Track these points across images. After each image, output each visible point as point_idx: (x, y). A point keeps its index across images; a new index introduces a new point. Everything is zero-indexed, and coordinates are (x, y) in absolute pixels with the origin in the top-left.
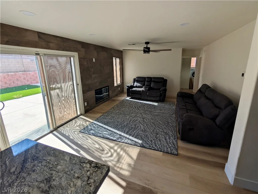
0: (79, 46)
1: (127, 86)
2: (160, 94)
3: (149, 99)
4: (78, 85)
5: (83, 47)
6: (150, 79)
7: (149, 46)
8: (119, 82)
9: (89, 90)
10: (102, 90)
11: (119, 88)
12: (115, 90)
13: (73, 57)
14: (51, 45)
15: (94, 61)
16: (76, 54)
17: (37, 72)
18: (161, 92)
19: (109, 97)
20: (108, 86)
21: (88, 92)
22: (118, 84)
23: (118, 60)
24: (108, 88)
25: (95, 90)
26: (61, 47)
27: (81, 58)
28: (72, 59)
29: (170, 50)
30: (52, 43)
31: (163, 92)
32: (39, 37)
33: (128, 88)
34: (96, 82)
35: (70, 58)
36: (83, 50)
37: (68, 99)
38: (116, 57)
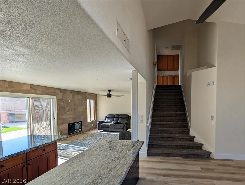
0: (58, 92)
1: (98, 122)
2: (123, 126)
3: (115, 131)
4: (54, 119)
5: (61, 92)
6: (118, 116)
7: (110, 93)
8: (93, 119)
9: (63, 123)
10: (75, 124)
11: (92, 124)
12: (88, 125)
13: (53, 99)
14: (38, 92)
15: (69, 101)
16: (55, 97)
17: (26, 110)
18: (124, 125)
19: (82, 131)
20: (81, 122)
21: (62, 125)
22: (91, 120)
23: (92, 101)
24: (81, 123)
25: (69, 124)
26: (44, 93)
27: (59, 100)
28: (51, 100)
29: (123, 96)
30: (38, 90)
31: (125, 124)
32: (31, 87)
33: (99, 123)
34: (70, 117)
35: (50, 99)
36: (61, 94)
37: (45, 129)
38: (90, 99)
